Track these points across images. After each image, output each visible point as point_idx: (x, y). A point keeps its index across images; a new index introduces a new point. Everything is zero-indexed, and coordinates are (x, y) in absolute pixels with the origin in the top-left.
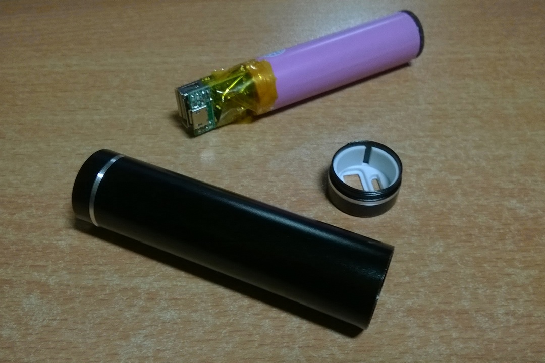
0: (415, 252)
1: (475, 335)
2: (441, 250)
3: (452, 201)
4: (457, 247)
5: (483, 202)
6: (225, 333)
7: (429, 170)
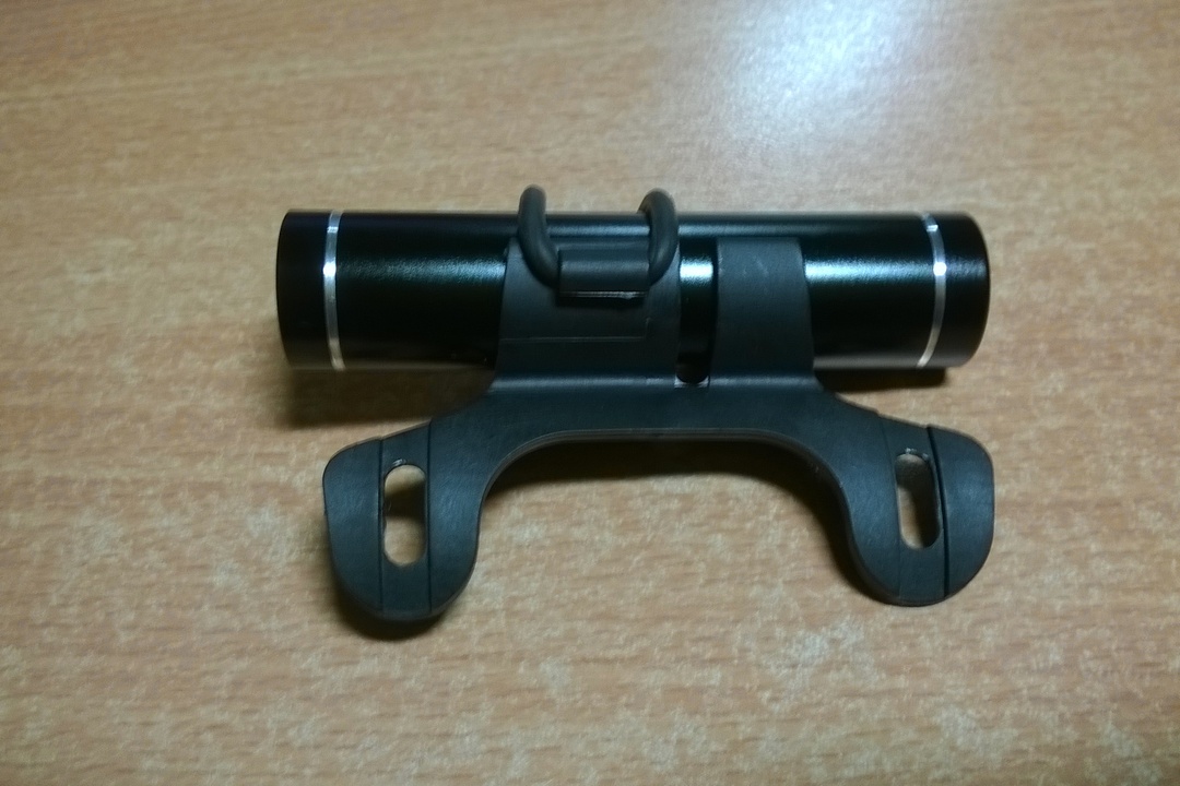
0: (1008, 394)
1: (1135, 546)
2: (1060, 387)
3: (1080, 292)
4: (1093, 380)
5: (1142, 290)
6: (638, 562)
7: (1030, 234)
